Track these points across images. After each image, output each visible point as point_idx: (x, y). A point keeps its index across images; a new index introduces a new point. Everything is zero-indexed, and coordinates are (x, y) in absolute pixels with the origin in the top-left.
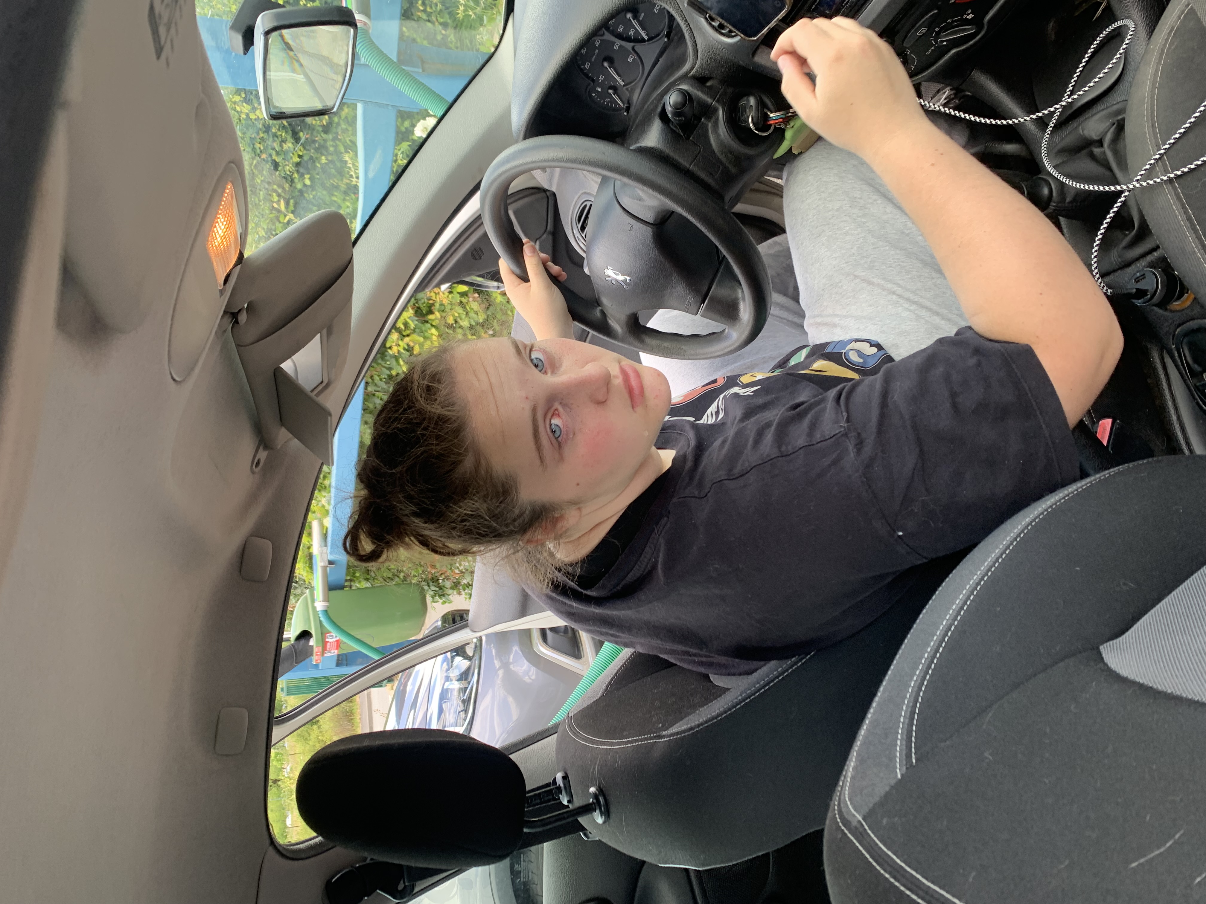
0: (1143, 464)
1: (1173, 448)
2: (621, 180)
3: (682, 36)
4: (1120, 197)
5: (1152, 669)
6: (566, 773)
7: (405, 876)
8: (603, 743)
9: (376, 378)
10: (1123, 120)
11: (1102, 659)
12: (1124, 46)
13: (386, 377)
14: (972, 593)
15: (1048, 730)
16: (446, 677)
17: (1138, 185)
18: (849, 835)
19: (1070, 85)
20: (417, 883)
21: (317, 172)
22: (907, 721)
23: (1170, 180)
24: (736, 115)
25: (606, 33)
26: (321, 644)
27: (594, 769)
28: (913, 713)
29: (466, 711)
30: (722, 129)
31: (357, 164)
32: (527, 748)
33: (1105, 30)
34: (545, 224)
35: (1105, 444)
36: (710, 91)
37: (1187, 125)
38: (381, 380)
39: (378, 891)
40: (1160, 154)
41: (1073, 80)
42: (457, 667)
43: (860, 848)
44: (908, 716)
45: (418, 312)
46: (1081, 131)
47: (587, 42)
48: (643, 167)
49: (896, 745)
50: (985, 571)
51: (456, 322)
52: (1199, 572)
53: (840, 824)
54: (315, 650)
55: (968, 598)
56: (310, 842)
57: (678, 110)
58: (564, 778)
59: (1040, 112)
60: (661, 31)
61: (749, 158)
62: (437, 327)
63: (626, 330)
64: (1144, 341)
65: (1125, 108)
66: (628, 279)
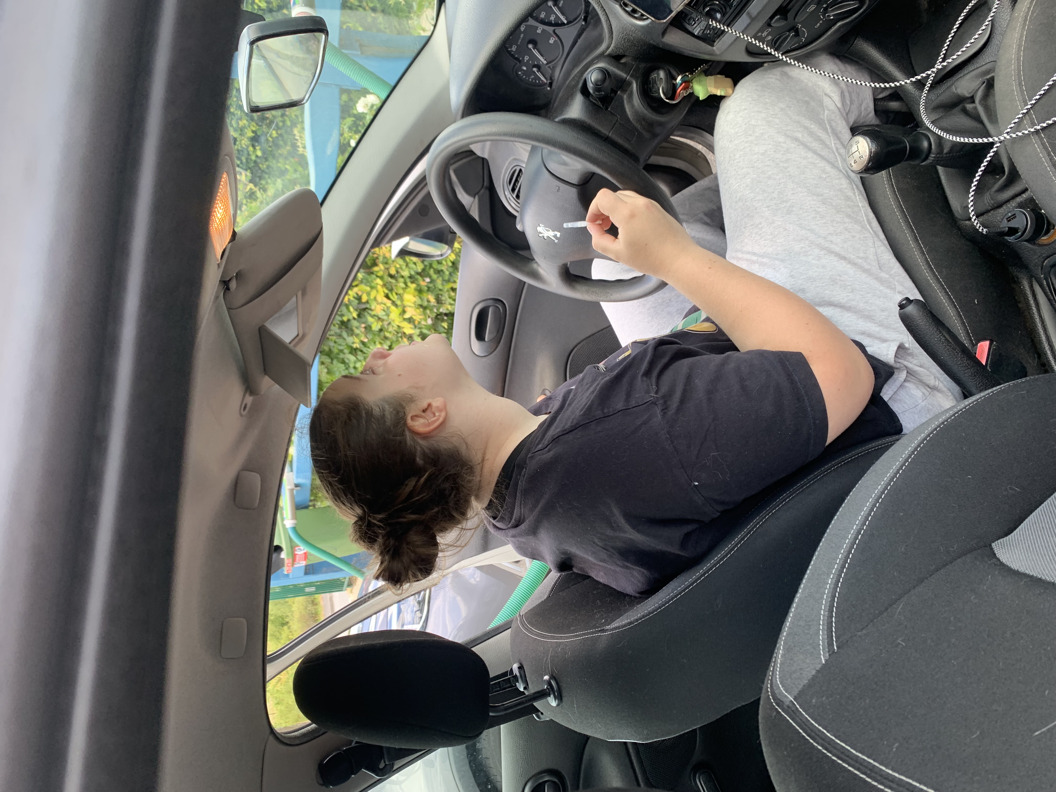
0: (1022, 382)
2: (547, 149)
3: (599, 20)
4: (992, 148)
5: (1039, 563)
6: (521, 664)
7: (385, 755)
8: (553, 638)
10: (992, 79)
11: (995, 554)
12: (992, 14)
13: (339, 323)
14: (877, 501)
15: (952, 619)
17: (1008, 137)
18: (783, 713)
19: (943, 49)
20: (396, 762)
21: (268, 144)
22: (827, 613)
23: (1037, 132)
24: (647, 87)
25: (531, 20)
26: (291, 557)
27: (547, 659)
28: (832, 606)
29: (421, 611)
30: (636, 100)
31: (303, 137)
32: (483, 643)
34: (482, 181)
35: (984, 364)
36: (624, 67)
37: (1051, 83)
39: (363, 770)
40: (1027, 109)
41: (945, 45)
43: (794, 724)
44: (827, 610)
46: (954, 90)
48: (567, 136)
49: (818, 635)
50: (888, 481)
51: (397, 272)
53: (774, 704)
54: (286, 562)
56: (305, 730)
57: (598, 86)
58: (519, 668)
59: (919, 75)
60: (579, 16)
61: (661, 124)
62: (381, 278)
63: (559, 279)
64: (1014, 271)
65: (995, 68)
66: (558, 234)
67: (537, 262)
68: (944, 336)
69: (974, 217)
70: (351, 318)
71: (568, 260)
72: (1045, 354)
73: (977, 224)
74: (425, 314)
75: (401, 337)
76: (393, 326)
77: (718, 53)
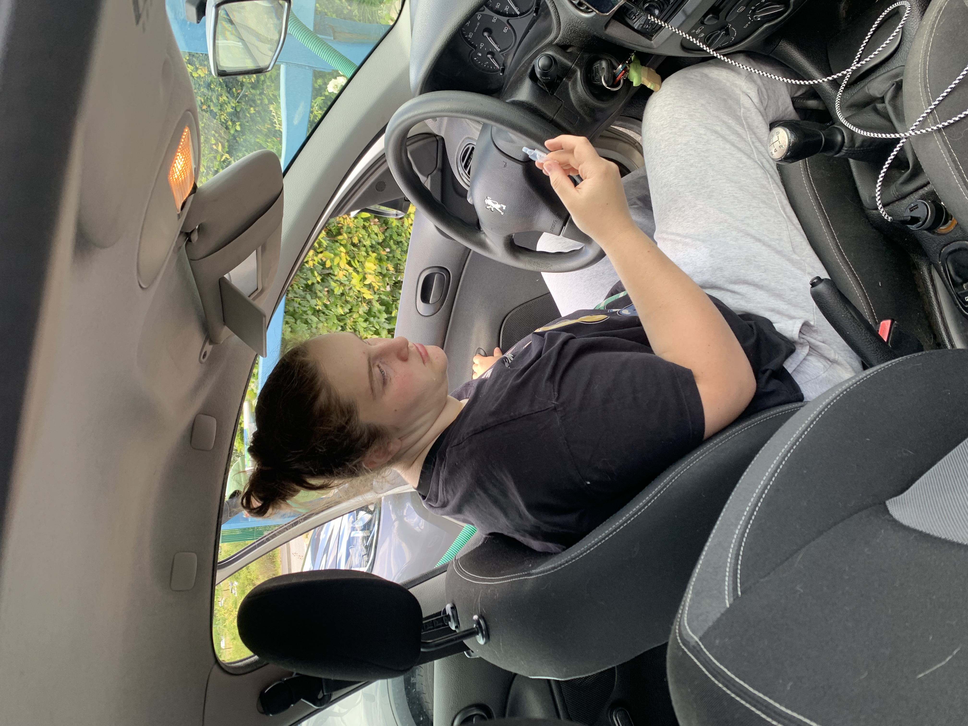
0: (918, 356)
1: (939, 344)
2: (496, 126)
3: (548, 13)
4: (899, 143)
5: (929, 520)
6: (454, 604)
7: (324, 687)
8: (484, 580)
9: (295, 287)
10: (901, 81)
11: (888, 511)
12: (902, 22)
13: (303, 286)
14: (783, 459)
15: (847, 569)
16: (352, 527)
17: (913, 134)
18: (688, 653)
19: (858, 53)
20: (334, 693)
21: (246, 120)
22: (733, 561)
23: (939, 130)
24: (591, 76)
25: (486, 9)
27: (477, 600)
28: (738, 555)
29: (368, 555)
30: (580, 87)
31: (279, 113)
32: (421, 584)
33: (886, 9)
34: (435, 163)
35: (886, 340)
36: (570, 56)
37: (953, 86)
38: (299, 288)
39: (302, 700)
40: (931, 109)
41: (860, 50)
42: (361, 519)
43: (698, 663)
44: (733, 558)
45: (330, 234)
46: (867, 90)
47: (471, 16)
48: (516, 116)
49: (725, 581)
50: (794, 441)
51: (360, 241)
52: (964, 442)
53: (681, 644)
55: (781, 463)
56: (247, 661)
57: (545, 71)
58: (452, 608)
59: (835, 75)
60: (531, 8)
61: (601, 110)
62: (345, 246)
63: (504, 249)
64: (916, 258)
65: (903, 72)
66: (504, 207)
67: (484, 233)
68: (851, 314)
69: (881, 206)
70: (315, 282)
71: (513, 231)
72: (941, 334)
73: (883, 212)
74: (384, 281)
75: (361, 301)
76: (354, 291)
77: (655, 46)
